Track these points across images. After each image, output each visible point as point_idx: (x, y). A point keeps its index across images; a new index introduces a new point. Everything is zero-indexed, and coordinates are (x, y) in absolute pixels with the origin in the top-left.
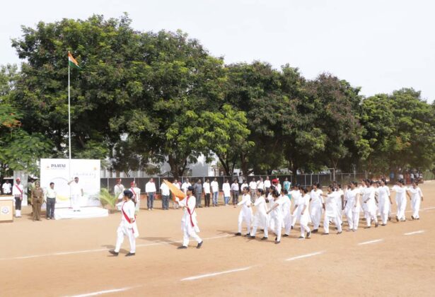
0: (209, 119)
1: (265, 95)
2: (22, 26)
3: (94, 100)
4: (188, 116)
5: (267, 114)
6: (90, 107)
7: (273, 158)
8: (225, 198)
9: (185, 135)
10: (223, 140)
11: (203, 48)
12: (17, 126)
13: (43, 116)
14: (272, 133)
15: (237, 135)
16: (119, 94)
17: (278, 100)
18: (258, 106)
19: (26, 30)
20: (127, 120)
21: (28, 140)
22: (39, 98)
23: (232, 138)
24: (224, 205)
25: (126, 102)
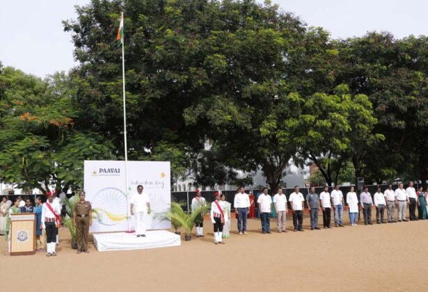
0: (319, 103)
1: (387, 74)
2: (75, 6)
3: (162, 84)
4: (291, 99)
5: (394, 98)
6: (158, 94)
7: (400, 159)
8: (350, 213)
9: (286, 131)
10: (341, 132)
11: (300, 20)
12: (69, 125)
13: (99, 110)
14: (402, 123)
15: (361, 125)
16: (195, 74)
17: (408, 78)
18: (380, 88)
19: (80, 11)
20: (207, 108)
21: (81, 142)
22: (93, 86)
23: (354, 129)
24: (350, 224)
25: (204, 84)
